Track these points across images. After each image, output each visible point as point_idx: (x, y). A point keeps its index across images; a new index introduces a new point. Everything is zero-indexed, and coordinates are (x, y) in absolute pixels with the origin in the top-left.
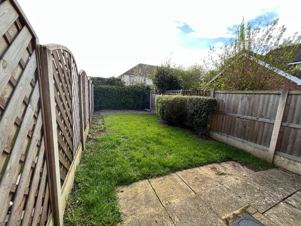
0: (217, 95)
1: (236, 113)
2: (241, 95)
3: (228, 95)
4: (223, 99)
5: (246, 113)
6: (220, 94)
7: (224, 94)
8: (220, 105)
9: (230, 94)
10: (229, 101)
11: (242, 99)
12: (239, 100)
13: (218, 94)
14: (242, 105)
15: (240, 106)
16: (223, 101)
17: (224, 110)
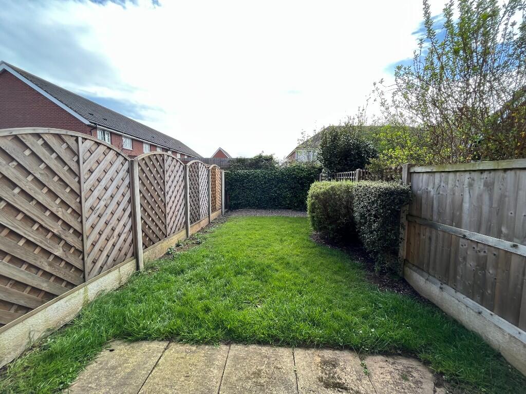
0: (415, 177)
1: (459, 225)
2: (467, 175)
3: (437, 175)
4: (428, 186)
5: (483, 228)
6: (421, 174)
7: (430, 174)
8: (423, 201)
9: (443, 174)
10: (441, 193)
11: (471, 185)
12: (463, 191)
13: (417, 175)
14: (471, 203)
15: (466, 206)
16: (428, 192)
17: (432, 216)
